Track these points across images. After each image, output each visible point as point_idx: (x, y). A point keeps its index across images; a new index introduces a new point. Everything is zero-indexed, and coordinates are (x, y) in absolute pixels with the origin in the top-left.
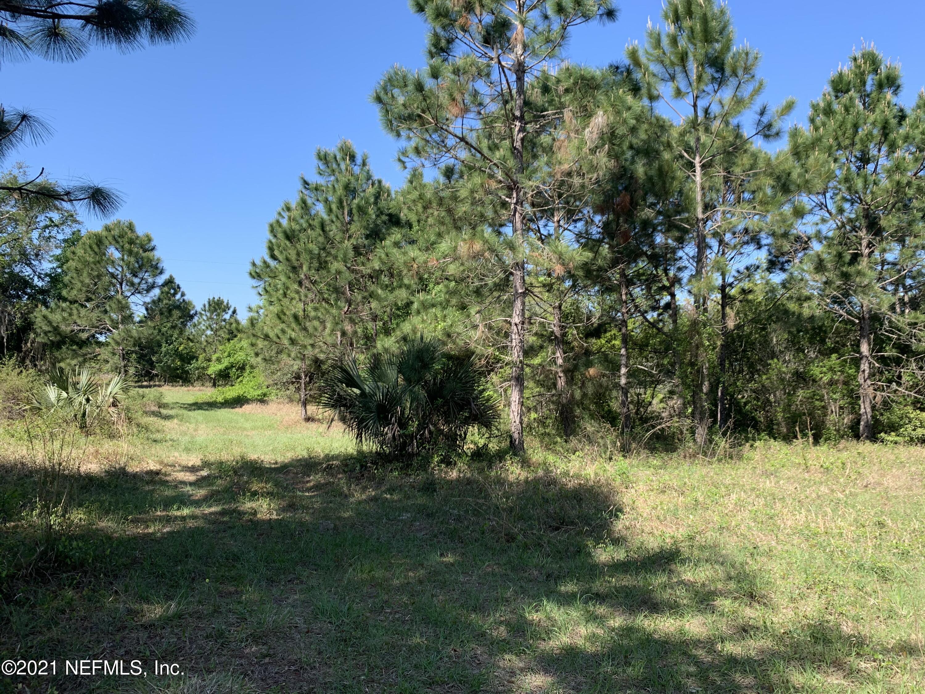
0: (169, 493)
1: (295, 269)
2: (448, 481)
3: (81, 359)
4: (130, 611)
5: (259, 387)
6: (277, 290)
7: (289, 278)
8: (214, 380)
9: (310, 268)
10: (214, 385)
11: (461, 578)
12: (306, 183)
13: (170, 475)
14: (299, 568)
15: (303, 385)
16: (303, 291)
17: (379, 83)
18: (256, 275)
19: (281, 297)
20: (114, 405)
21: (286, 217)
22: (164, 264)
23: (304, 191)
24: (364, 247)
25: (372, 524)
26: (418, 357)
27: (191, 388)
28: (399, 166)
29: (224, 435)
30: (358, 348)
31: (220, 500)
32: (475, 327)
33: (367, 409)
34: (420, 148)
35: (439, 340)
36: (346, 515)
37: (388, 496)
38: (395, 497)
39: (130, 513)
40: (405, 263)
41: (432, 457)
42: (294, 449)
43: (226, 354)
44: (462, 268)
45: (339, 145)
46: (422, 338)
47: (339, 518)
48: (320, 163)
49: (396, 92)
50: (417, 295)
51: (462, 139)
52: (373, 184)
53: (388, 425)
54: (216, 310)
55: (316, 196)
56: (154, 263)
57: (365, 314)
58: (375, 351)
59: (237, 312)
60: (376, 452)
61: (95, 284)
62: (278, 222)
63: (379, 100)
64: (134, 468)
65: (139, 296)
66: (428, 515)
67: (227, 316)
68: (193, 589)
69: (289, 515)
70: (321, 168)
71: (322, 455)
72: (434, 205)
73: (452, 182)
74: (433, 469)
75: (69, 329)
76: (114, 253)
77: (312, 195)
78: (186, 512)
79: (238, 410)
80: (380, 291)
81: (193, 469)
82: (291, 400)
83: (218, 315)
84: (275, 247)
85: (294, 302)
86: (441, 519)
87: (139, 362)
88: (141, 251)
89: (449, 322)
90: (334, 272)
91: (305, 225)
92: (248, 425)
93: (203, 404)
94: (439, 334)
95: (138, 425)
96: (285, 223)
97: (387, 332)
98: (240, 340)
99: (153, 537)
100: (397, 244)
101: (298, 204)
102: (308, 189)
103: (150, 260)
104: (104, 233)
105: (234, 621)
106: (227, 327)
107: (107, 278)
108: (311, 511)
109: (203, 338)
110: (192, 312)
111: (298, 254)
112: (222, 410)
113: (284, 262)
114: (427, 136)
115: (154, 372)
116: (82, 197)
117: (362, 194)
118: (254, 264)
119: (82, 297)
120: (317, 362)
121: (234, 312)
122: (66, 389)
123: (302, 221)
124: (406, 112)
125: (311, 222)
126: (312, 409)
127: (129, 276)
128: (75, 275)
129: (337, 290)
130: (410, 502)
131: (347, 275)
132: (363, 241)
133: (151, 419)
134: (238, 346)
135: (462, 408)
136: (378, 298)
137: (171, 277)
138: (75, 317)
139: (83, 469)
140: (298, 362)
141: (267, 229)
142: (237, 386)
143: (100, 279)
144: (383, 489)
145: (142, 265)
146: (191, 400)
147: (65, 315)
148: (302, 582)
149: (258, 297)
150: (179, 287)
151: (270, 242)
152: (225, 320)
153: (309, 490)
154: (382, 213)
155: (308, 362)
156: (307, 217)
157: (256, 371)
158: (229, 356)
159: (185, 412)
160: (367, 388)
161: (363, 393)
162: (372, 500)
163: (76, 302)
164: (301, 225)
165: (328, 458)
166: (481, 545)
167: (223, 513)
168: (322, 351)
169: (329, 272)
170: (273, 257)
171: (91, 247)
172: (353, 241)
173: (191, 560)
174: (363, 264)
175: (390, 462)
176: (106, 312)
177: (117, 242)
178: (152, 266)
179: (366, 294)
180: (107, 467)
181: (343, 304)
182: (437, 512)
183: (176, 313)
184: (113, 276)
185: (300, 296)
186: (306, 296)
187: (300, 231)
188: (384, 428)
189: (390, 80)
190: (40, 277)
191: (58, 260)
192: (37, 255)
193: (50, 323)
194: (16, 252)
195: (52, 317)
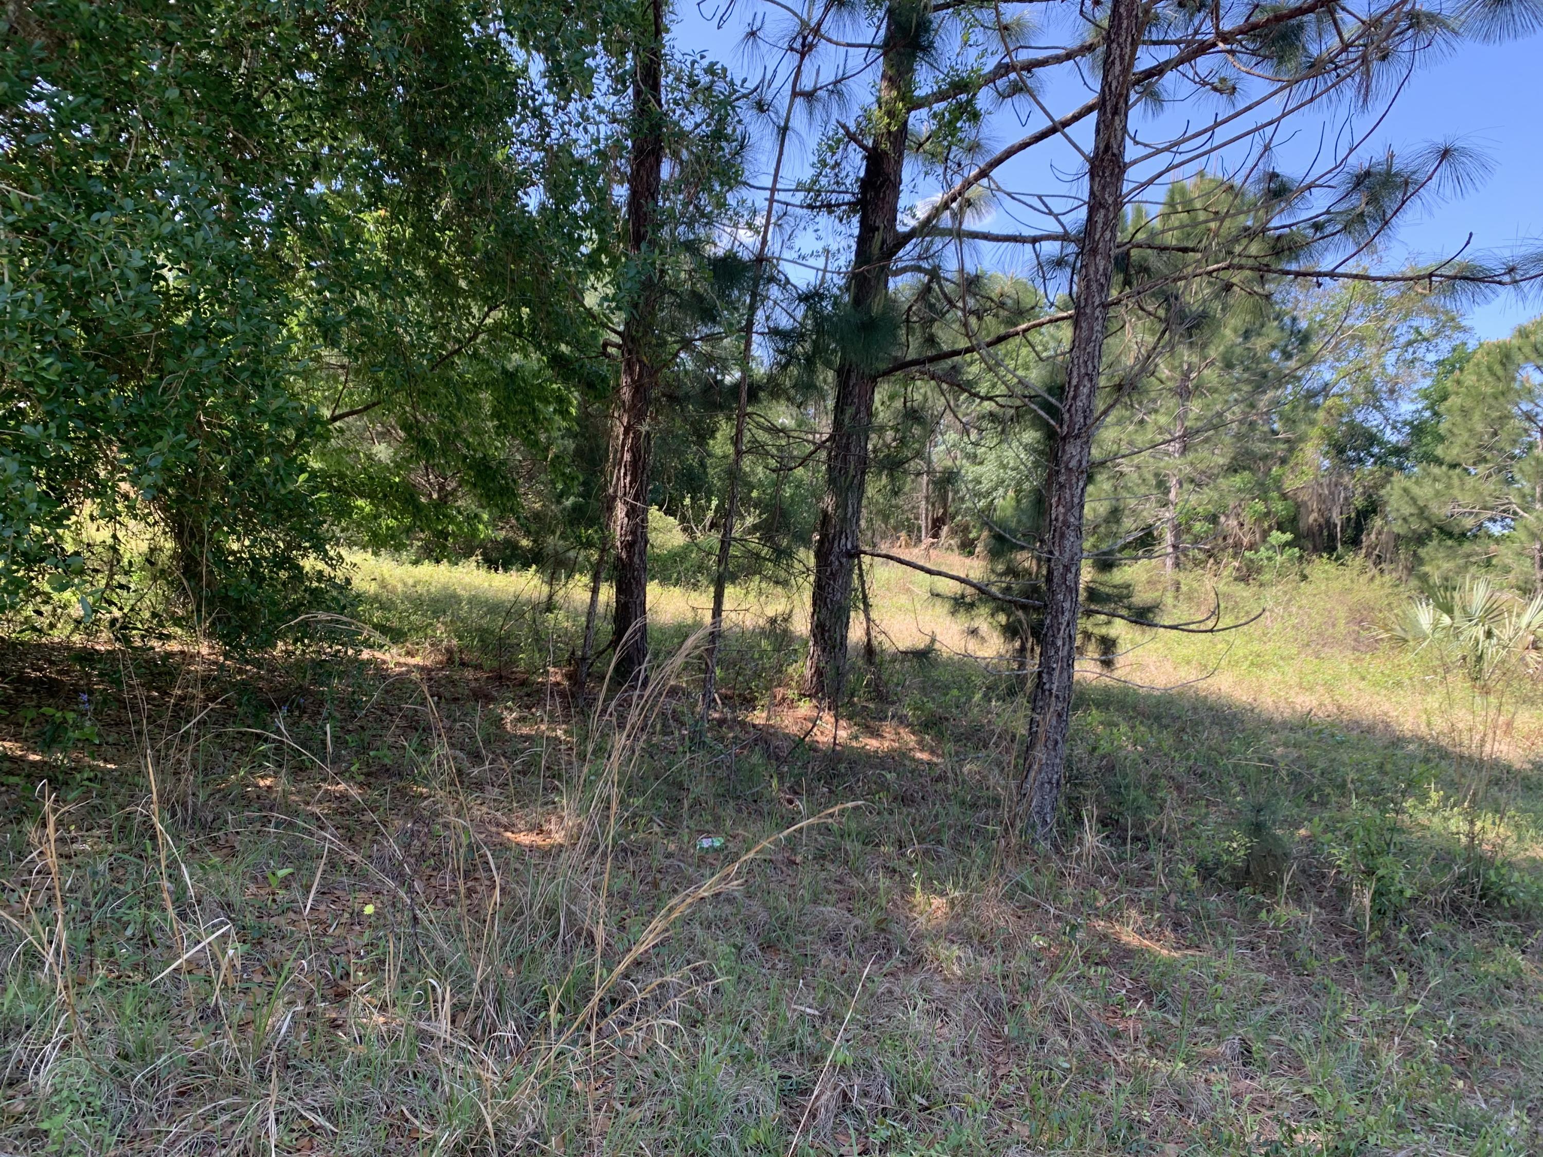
3: (1460, 562)
61: (1495, 433)
75: (1444, 511)
76: (1532, 375)
104: (1517, 342)
107: (1517, 422)
116: (1534, 273)
119: (1467, 458)
122: (1449, 613)
128: (1459, 420)
138: (1456, 492)
143: (1503, 425)
147: (1440, 487)
163: (1456, 465)
171: (1490, 369)
184: (1528, 416)
190: (1394, 427)
191: (1427, 397)
192: (1392, 391)
193: (1414, 500)
194: (1360, 389)
195: (1415, 490)
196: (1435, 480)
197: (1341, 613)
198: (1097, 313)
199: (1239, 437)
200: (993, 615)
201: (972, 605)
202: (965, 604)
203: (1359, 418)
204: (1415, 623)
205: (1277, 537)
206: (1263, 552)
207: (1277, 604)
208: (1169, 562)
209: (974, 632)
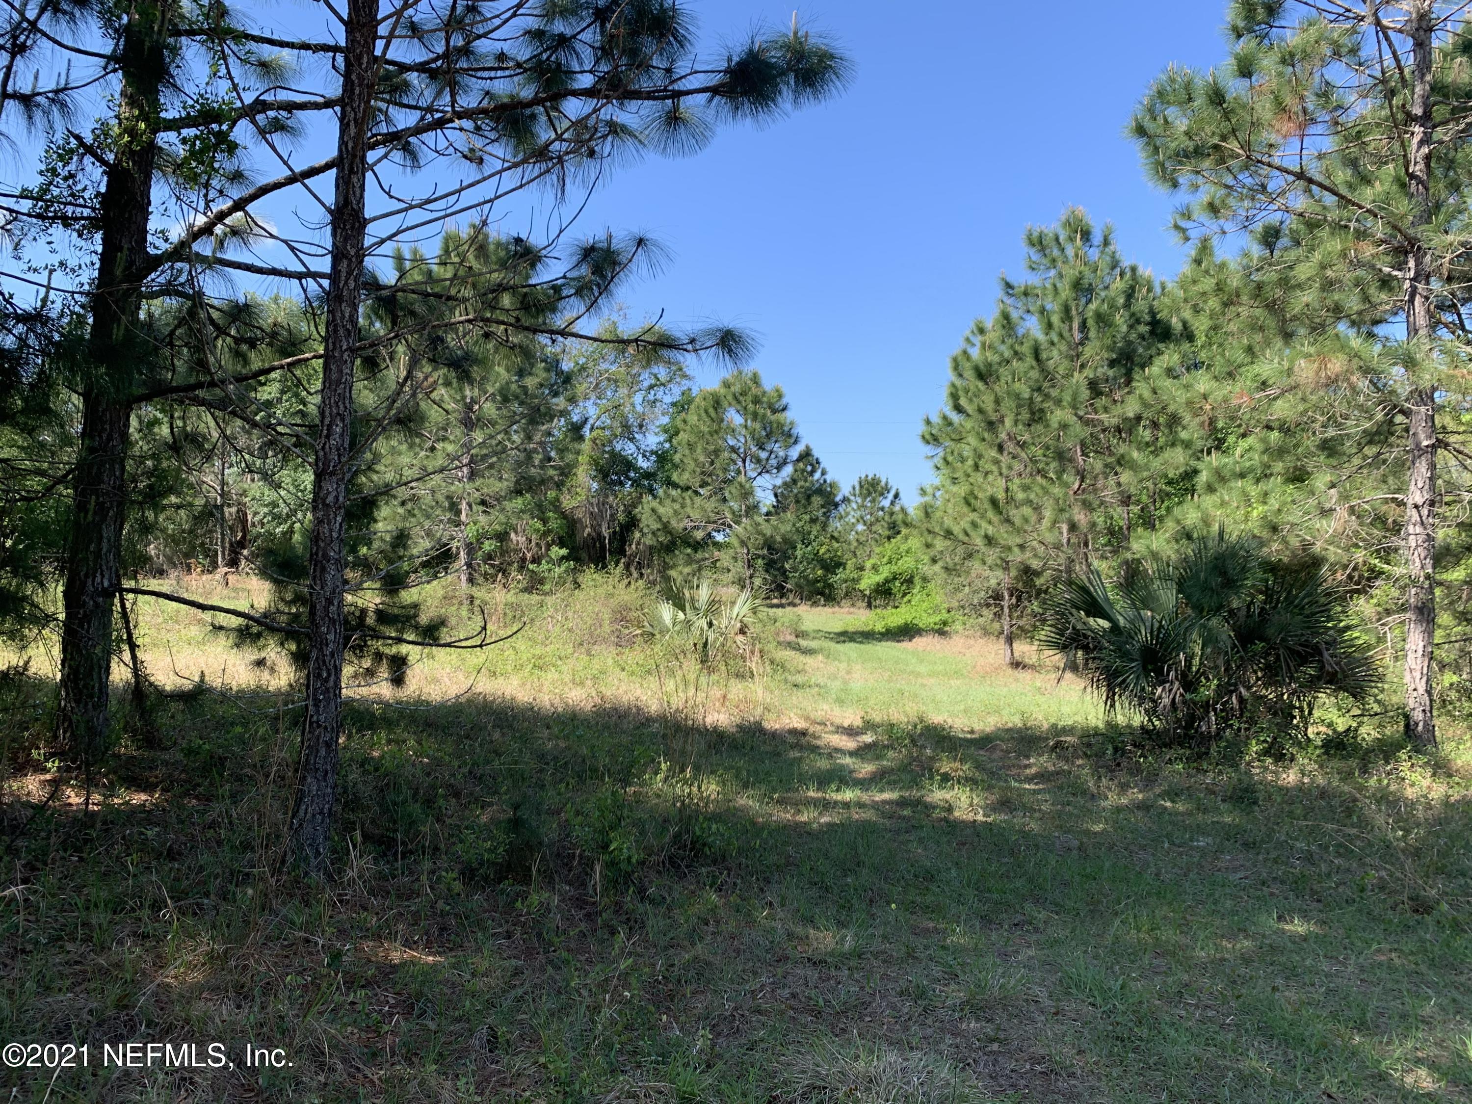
0: (823, 764)
1: (991, 425)
2: (1281, 788)
3: (695, 566)
4: (790, 935)
5: (936, 610)
6: (963, 460)
7: (984, 440)
8: (869, 598)
9: (1016, 422)
10: (869, 606)
11: (1325, 966)
12: (1009, 286)
13: (819, 737)
14: (1029, 907)
15: (1006, 610)
16: (1005, 459)
17: (1141, 103)
18: (932, 439)
19: (969, 470)
20: (742, 631)
21: (978, 345)
22: (800, 430)
23: (1005, 299)
24: (1107, 381)
25: (1143, 848)
26: (1215, 567)
27: (837, 609)
28: (1175, 238)
29: (889, 681)
30: (1097, 550)
31: (895, 782)
32: (1326, 513)
33: (1125, 655)
34: (1217, 202)
35: (1254, 536)
36: (1098, 828)
37: (1168, 804)
38: (1181, 807)
39: (774, 791)
40: (1189, 403)
41: (1246, 745)
42: (998, 711)
43: (885, 560)
44: (1301, 408)
45: (1064, 218)
46: (1221, 533)
47: (1087, 832)
48: (1032, 252)
49: (1172, 112)
50: (1207, 459)
51: (1301, 175)
52: (1122, 274)
53: (1162, 683)
54: (869, 494)
55: (1026, 305)
56: (786, 429)
57: (1109, 493)
58: (1129, 556)
59: (901, 495)
60: (1142, 727)
61: (712, 463)
62: (965, 352)
63: (1141, 131)
64: (772, 724)
65: (767, 476)
66: (1246, 845)
67: (886, 503)
68: (873, 916)
69: (1003, 817)
70: (1034, 258)
71: (1046, 726)
72: (1244, 298)
73: (1276, 253)
74: (1248, 764)
75: (681, 525)
76: (734, 418)
77: (1020, 305)
78: (848, 795)
79: (906, 645)
80: (1135, 454)
81: (850, 732)
82: (986, 633)
83: (873, 501)
84: (960, 393)
85: (990, 478)
86: (1273, 855)
87: (767, 571)
88: (769, 413)
89: (1274, 503)
90: (1056, 425)
91: (1007, 354)
92: (922, 669)
93: (855, 633)
94: (1254, 525)
95: (772, 662)
96: (975, 353)
97: (1149, 523)
98: (906, 538)
99: (808, 828)
100: (1170, 372)
101: (997, 321)
102: (1012, 295)
103: (780, 425)
104: (723, 391)
105: (939, 975)
106: (887, 518)
107: (726, 454)
108: (1037, 815)
109: (852, 536)
110: (838, 498)
111: (997, 402)
112: (883, 643)
113: (976, 415)
114: (1229, 180)
115: (788, 586)
116: (709, 344)
117: (1103, 294)
118: (928, 422)
119: (695, 482)
120: (1027, 572)
121: (896, 496)
122: (683, 609)
123: (1003, 348)
124: (1191, 145)
125: (1017, 348)
126: (1023, 649)
127: (754, 449)
128: (687, 452)
129: (1061, 456)
130: (1210, 818)
131: (1079, 430)
132: (1104, 371)
133: (787, 654)
134: (904, 547)
135: (1303, 660)
136: (1133, 466)
137: (807, 447)
138: (688, 510)
139: (709, 720)
140: (999, 573)
141: (949, 365)
142: (903, 609)
143: (717, 456)
144: (1157, 791)
145: (771, 432)
146: (838, 627)
147: (677, 506)
148: (1036, 930)
149: (933, 472)
150: (818, 462)
151: (953, 385)
152: (882, 509)
153: (1030, 779)
154: (1138, 321)
155: (1014, 573)
156: (1010, 341)
157: (931, 586)
158: (890, 562)
159: (832, 645)
160: (1121, 619)
161: (1115, 628)
162: (1138, 808)
163: (688, 488)
164: (1002, 355)
165: (1057, 731)
166: (1360, 911)
167: (902, 803)
168: (1035, 556)
169: (1047, 426)
170: (958, 409)
171: (706, 412)
172: (1088, 373)
173: (865, 871)
174: (1106, 410)
175: (1168, 745)
176: (725, 500)
177: (739, 402)
178: (783, 433)
179: (1110, 460)
180: (739, 721)
181: (1071, 479)
182: (1262, 841)
183: (817, 500)
184: (734, 450)
185: (1000, 468)
186: (1010, 468)
187: (1000, 364)
188: (1154, 687)
189: (1161, 94)
190: (644, 456)
191: (666, 432)
192: (641, 426)
193: (660, 518)
194: (617, 424)
195: (661, 510)
196: (674, 501)
197: (606, 616)
198: (345, 356)
199: (519, 464)
200: (282, 644)
201: (259, 635)
202: (250, 634)
203: (618, 447)
204: (660, 620)
205: (558, 552)
206: (544, 566)
207: (556, 610)
208: (464, 578)
209: (260, 663)
